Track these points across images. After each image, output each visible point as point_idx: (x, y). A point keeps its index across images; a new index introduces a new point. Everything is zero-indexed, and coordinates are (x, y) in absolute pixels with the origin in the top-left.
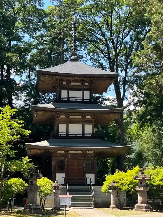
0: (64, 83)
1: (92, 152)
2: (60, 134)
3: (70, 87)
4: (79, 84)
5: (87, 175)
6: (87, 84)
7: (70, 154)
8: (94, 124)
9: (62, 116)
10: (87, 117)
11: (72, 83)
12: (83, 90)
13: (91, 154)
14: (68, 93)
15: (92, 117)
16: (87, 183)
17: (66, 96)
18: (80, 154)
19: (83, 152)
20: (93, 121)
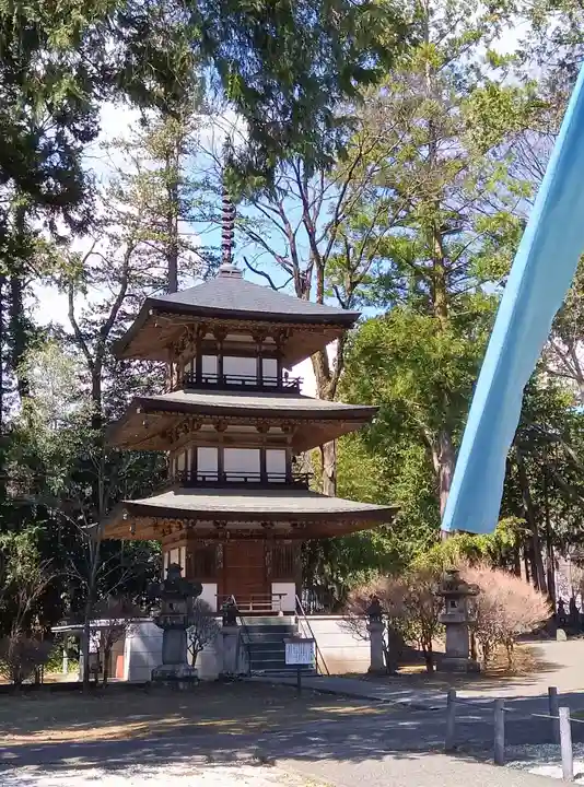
0: (210, 336)
1: (287, 525)
2: (202, 477)
3: (225, 346)
4: (249, 338)
6: (269, 339)
7: (230, 530)
8: (290, 449)
9: (204, 427)
10: (272, 430)
12: (261, 355)
14: (220, 363)
15: (285, 430)
17: (215, 370)
18: (257, 531)
20: (289, 439)
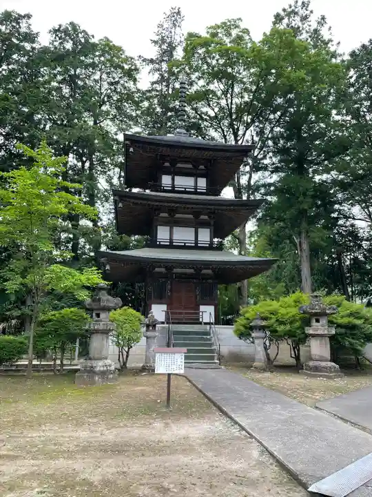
0: (167, 164)
1: (209, 272)
2: (160, 242)
3: (176, 170)
4: (190, 166)
5: (202, 308)
6: (202, 167)
7: (176, 273)
8: (212, 228)
9: (162, 215)
10: (202, 217)
11: (179, 165)
12: (196, 176)
13: (208, 275)
14: (173, 179)
16: (204, 321)
17: (170, 182)
18: (192, 274)
19: (195, 270)
20: (212, 223)
